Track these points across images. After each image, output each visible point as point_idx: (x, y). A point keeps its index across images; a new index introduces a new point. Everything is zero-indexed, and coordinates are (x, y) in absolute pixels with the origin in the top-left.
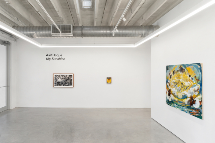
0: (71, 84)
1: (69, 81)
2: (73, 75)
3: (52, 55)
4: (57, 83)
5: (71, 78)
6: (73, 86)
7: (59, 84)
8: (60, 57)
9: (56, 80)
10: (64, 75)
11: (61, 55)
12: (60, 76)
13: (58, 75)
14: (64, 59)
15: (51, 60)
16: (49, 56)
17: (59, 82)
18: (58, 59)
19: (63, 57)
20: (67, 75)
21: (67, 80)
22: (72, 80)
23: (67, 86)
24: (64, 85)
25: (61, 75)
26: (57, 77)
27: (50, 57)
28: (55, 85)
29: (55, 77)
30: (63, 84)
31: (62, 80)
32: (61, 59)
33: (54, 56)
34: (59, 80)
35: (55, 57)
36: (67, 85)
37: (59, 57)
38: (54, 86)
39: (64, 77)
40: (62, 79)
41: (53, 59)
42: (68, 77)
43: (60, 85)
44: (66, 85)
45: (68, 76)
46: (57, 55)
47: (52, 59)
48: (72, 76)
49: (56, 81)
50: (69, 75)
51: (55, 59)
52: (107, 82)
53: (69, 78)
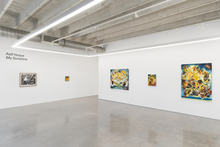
0: (35, 83)
1: (33, 80)
2: (36, 74)
3: (13, 55)
4: (23, 82)
5: (35, 77)
6: (36, 85)
7: (25, 83)
8: (23, 57)
9: (22, 79)
10: (29, 75)
11: (23, 56)
12: (26, 75)
13: (24, 74)
14: (26, 60)
15: (12, 59)
16: (10, 54)
17: (25, 82)
18: (20, 59)
19: (25, 58)
20: (31, 75)
21: (31, 79)
22: (35, 79)
23: (32, 84)
24: (29, 84)
25: (27, 75)
27: (11, 56)
28: (22, 85)
29: (22, 77)
30: (28, 83)
31: (27, 79)
32: (23, 59)
33: (15, 55)
34: (26, 79)
35: (16, 57)
36: (31, 83)
37: (21, 57)
38: (21, 86)
39: (29, 76)
40: (27, 78)
41: (14, 58)
42: (33, 77)
43: (26, 84)
44: (31, 84)
45: (32, 76)
46: (18, 55)
47: (13, 58)
48: (35, 75)
49: (23, 80)
50: (33, 75)
51: (17, 59)
52: (66, 80)
53: (33, 78)
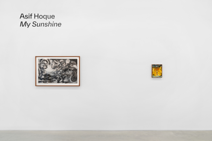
0: (74, 79)
1: (70, 73)
2: (78, 58)
3: (33, 16)
4: (43, 77)
5: (75, 66)
6: (78, 84)
7: (48, 79)
8: (51, 21)
9: (41, 70)
10: (59, 60)
11: (53, 17)
12: (51, 61)
13: (46, 58)
14: (59, 25)
15: (31, 26)
16: (27, 17)
17: (49, 75)
18: (46, 25)
19: (56, 20)
20: (65, 60)
21: (65, 70)
22: (76, 70)
23: (66, 83)
24: (58, 82)
25: (53, 60)
26: (42, 63)
27: (29, 21)
28: (39, 82)
29: (40, 65)
30: (56, 78)
31: (55, 70)
32: (53, 25)
33: (36, 17)
34: (49, 70)
35: (39, 21)
36: (65, 80)
37: (47, 21)
38: (38, 84)
39: (59, 63)
40: (54, 68)
41: (35, 24)
42: (69, 64)
43: (51, 81)
44: (63, 82)
45: (68, 62)
46: (43, 17)
47: (32, 24)
48: (76, 60)
49: (42, 72)
50: (71, 60)
51: (40, 25)
52: (153, 75)
53: (69, 67)
